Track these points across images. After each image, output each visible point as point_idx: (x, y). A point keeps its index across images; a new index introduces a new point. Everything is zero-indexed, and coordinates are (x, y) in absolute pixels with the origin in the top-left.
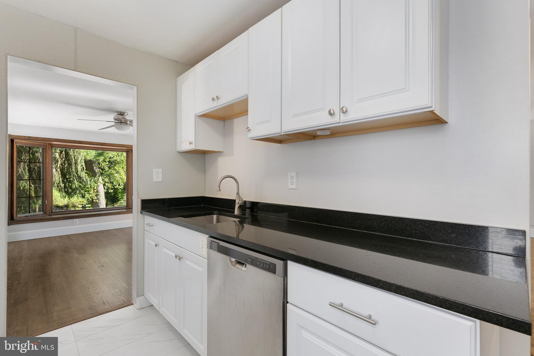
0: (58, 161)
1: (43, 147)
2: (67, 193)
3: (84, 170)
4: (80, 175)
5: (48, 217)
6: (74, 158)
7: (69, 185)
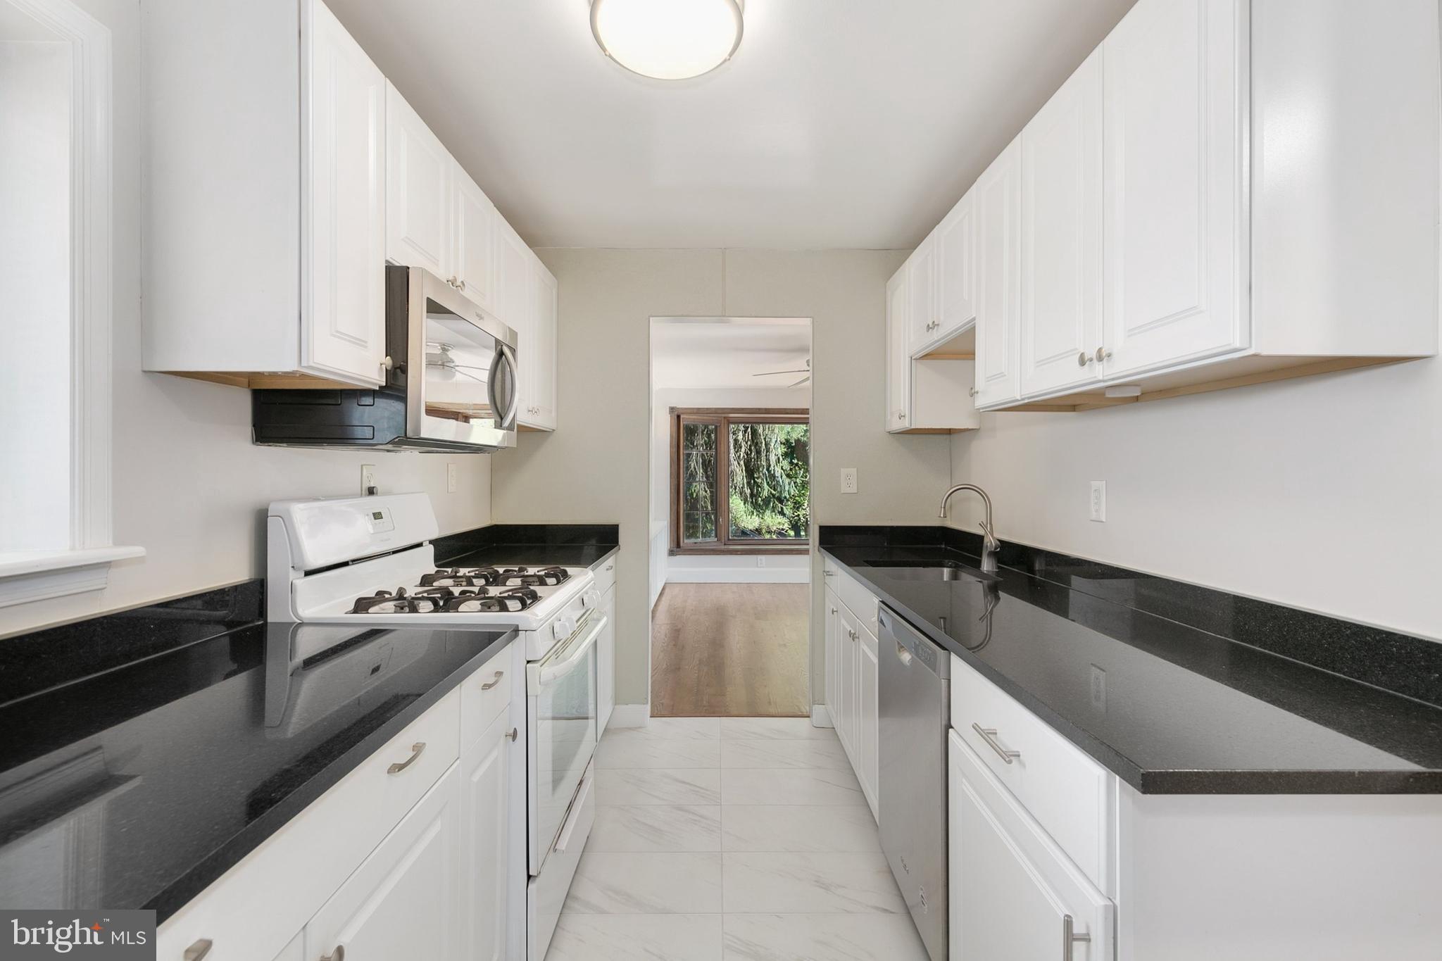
0: (741, 447)
1: (716, 424)
2: (756, 506)
3: (779, 462)
4: (774, 473)
5: (723, 547)
6: (765, 439)
7: (757, 491)
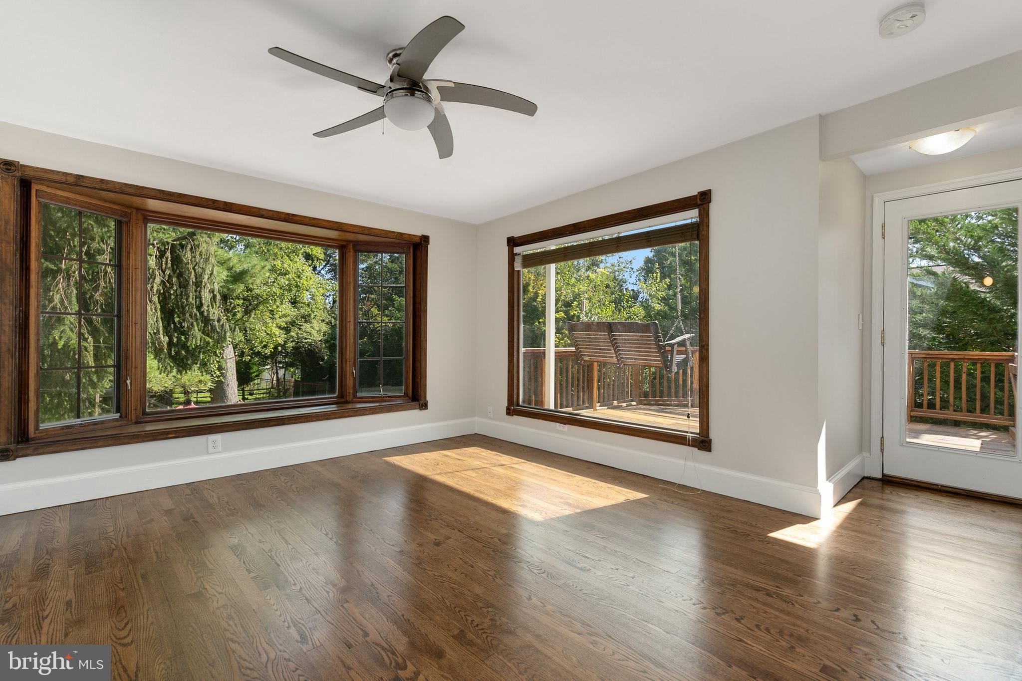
1: (119, 218)
5: (134, 429)
7: (179, 339)
